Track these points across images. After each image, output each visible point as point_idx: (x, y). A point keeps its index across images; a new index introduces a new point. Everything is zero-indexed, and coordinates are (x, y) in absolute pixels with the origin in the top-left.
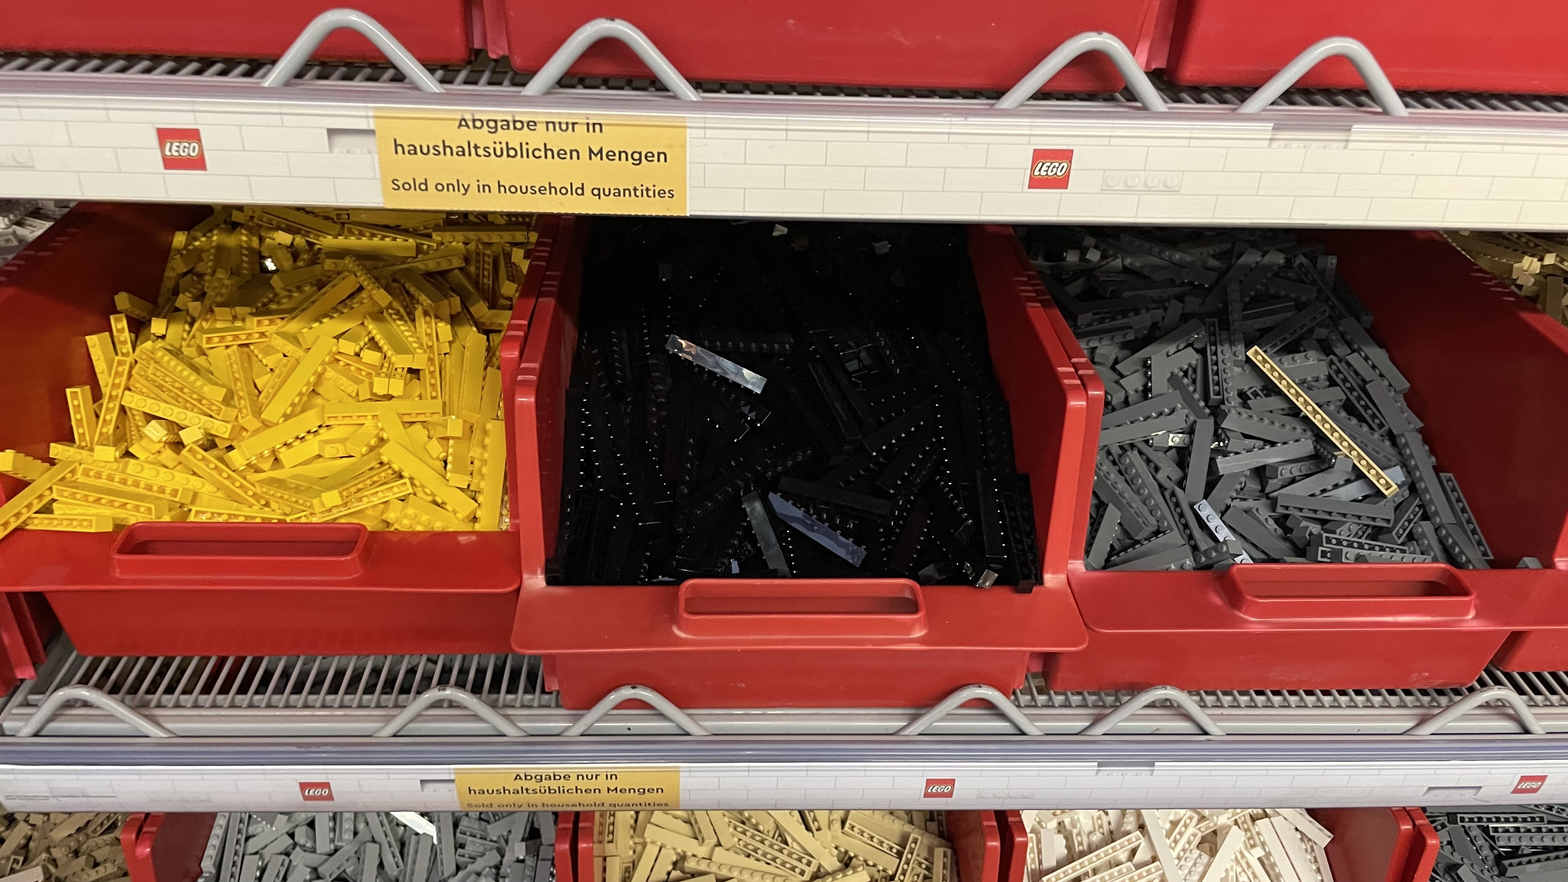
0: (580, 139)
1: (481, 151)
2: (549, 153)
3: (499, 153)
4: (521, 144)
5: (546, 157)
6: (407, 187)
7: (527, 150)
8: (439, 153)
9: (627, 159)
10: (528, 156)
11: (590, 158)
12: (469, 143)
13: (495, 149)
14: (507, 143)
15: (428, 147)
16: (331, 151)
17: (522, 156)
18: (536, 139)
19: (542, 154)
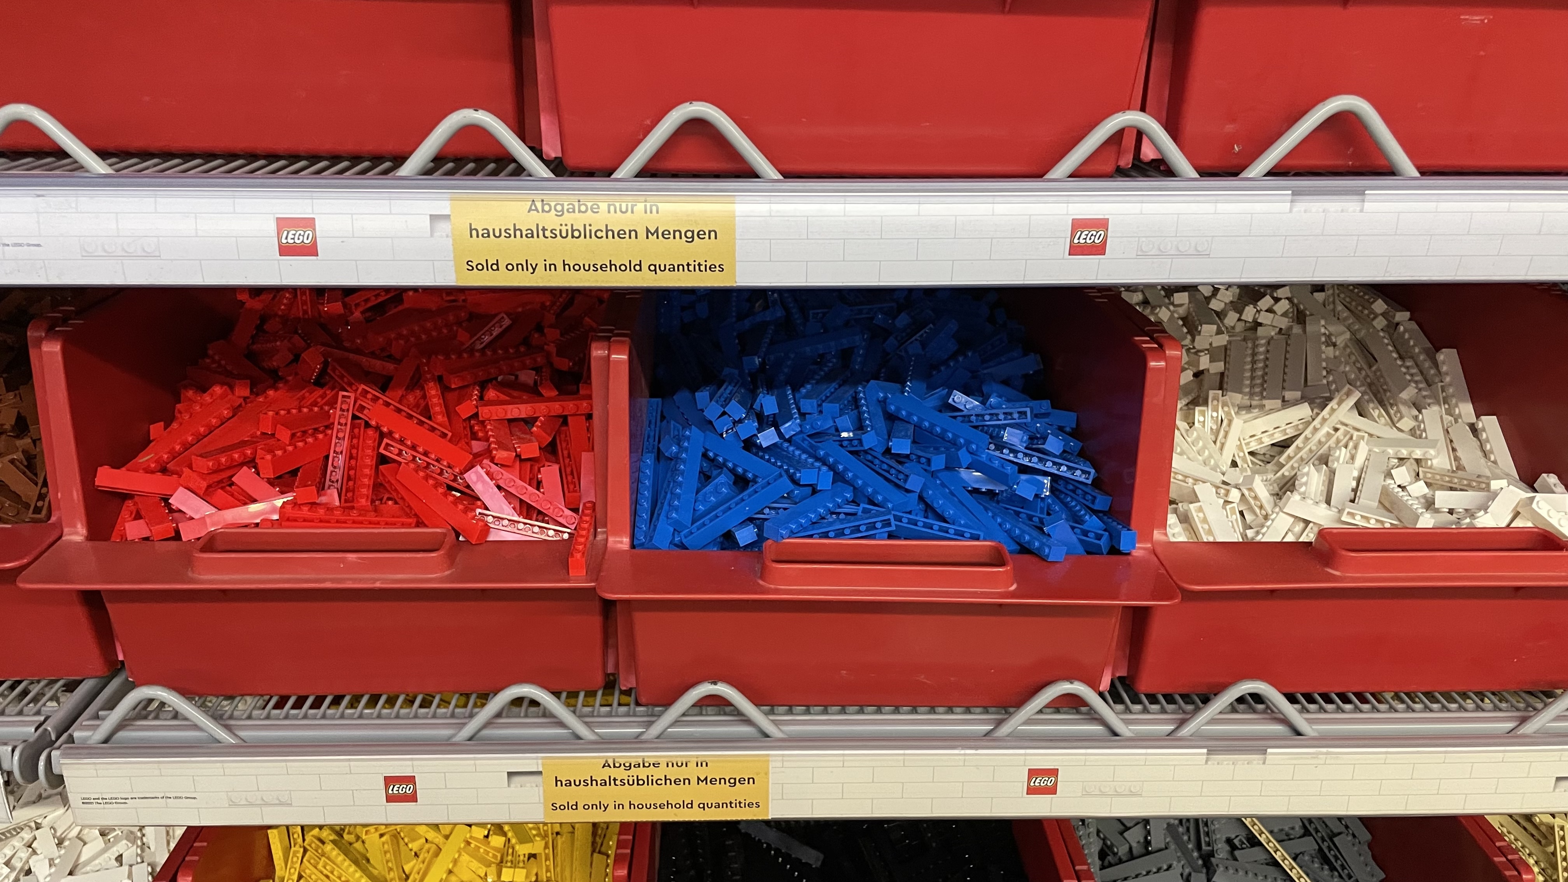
0: (692, 772)
1: (618, 782)
2: (668, 781)
3: (631, 783)
4: (648, 776)
5: (666, 784)
6: (562, 808)
7: (652, 780)
8: (588, 784)
9: (725, 783)
10: (652, 784)
11: (698, 784)
12: (610, 777)
13: (628, 780)
14: (637, 776)
15: (580, 781)
16: (509, 786)
17: (648, 784)
18: (658, 773)
19: (663, 782)
